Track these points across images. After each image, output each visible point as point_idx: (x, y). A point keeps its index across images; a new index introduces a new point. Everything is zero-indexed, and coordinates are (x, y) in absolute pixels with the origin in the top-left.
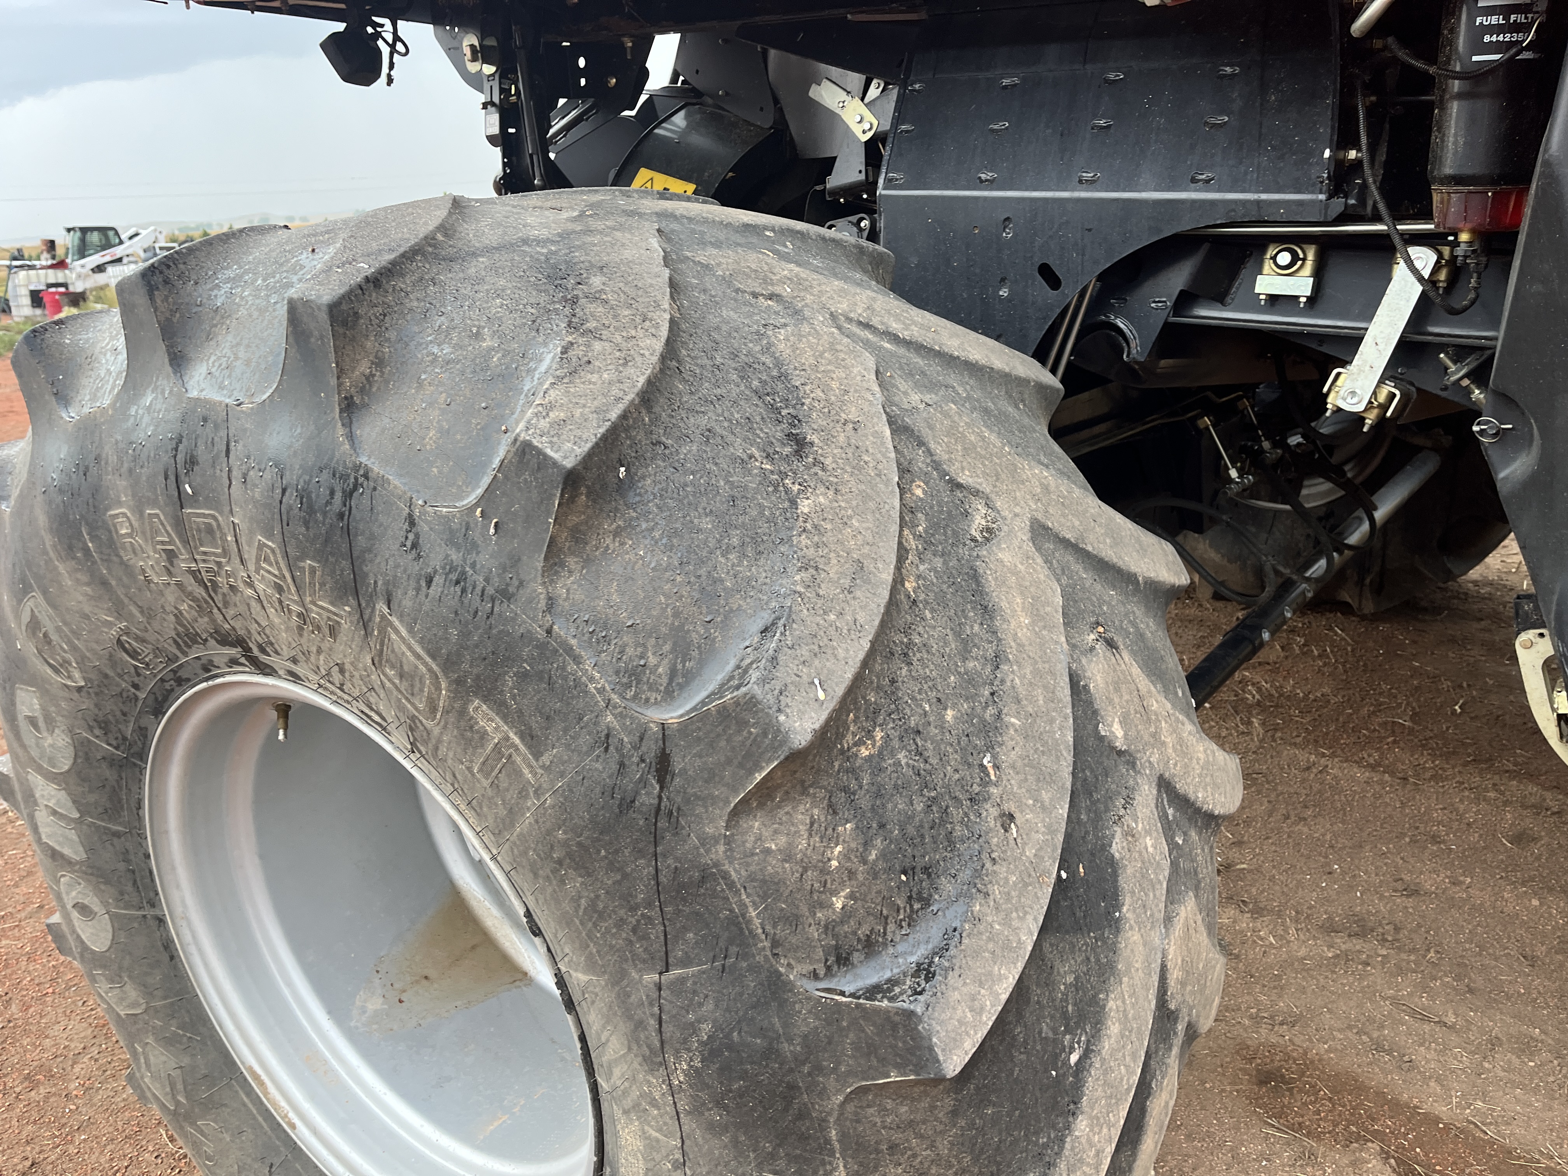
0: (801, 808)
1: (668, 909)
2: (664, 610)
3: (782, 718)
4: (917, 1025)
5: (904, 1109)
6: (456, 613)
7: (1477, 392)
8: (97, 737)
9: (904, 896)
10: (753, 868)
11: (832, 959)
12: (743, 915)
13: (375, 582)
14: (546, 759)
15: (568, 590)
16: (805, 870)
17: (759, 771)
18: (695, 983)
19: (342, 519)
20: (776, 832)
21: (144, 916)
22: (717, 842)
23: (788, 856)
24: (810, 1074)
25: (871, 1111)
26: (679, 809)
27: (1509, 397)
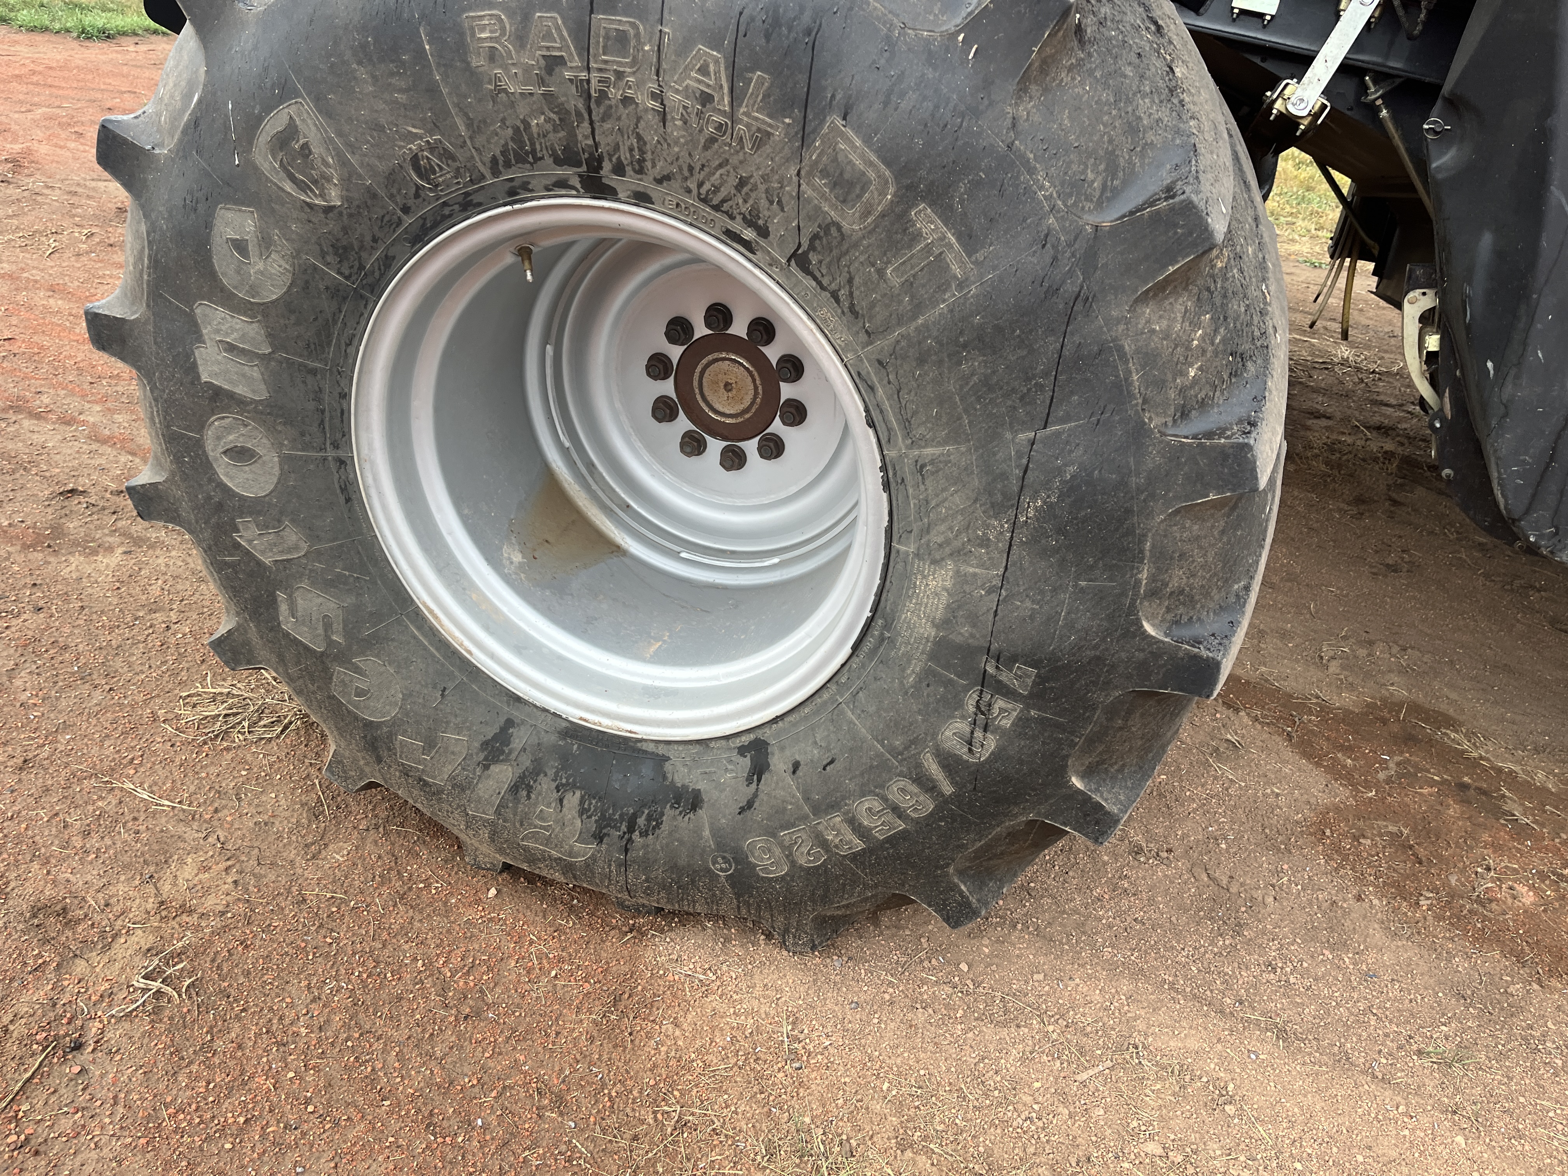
0: (1181, 300)
1: (1061, 378)
2: (1102, 136)
3: (1210, 220)
4: (1247, 453)
5: (1196, 527)
6: (926, 125)
7: (1385, 111)
8: (328, 264)
9: (1228, 371)
10: (1140, 344)
11: (1178, 414)
12: (1126, 380)
13: (833, 96)
14: (980, 256)
15: (1028, 114)
16: (1176, 346)
17: (1173, 265)
18: (1070, 436)
19: (809, 35)
20: (1161, 317)
21: (325, 459)
22: (1118, 323)
23: (1167, 336)
24: (1144, 501)
25: (1175, 528)
26: (1094, 296)
27: (1455, 105)
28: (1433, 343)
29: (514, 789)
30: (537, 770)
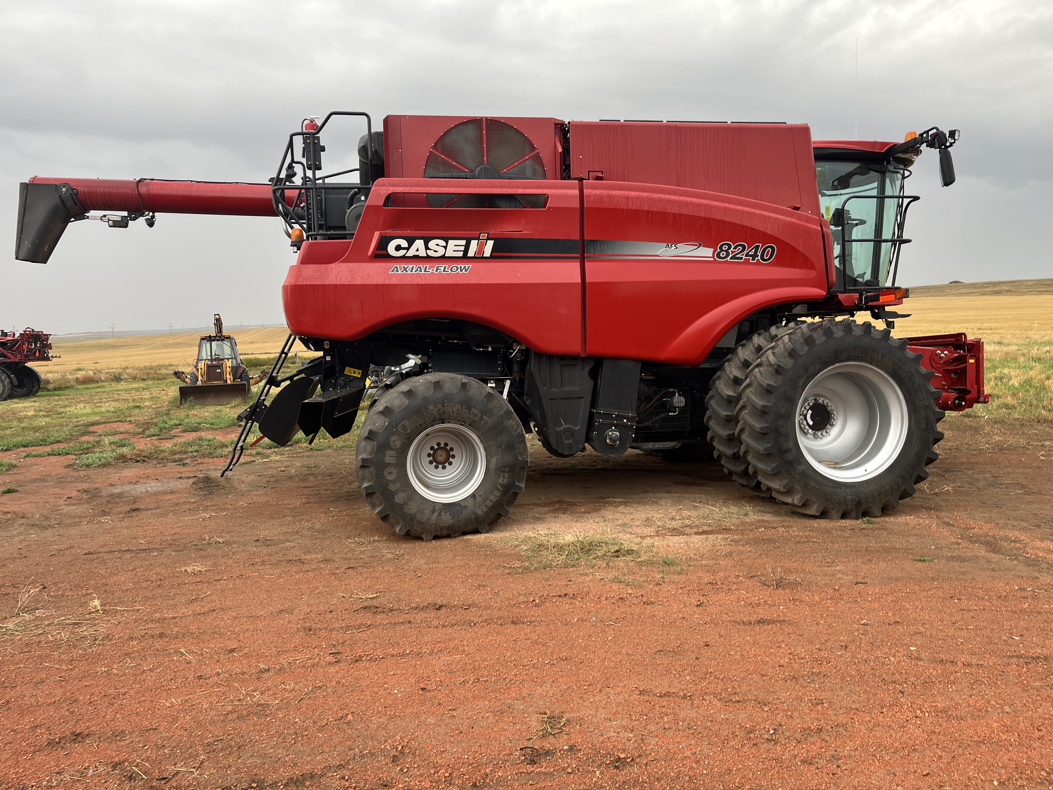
8: (406, 441)
27: (527, 395)
28: (536, 429)
29: (438, 516)
30: (441, 512)
